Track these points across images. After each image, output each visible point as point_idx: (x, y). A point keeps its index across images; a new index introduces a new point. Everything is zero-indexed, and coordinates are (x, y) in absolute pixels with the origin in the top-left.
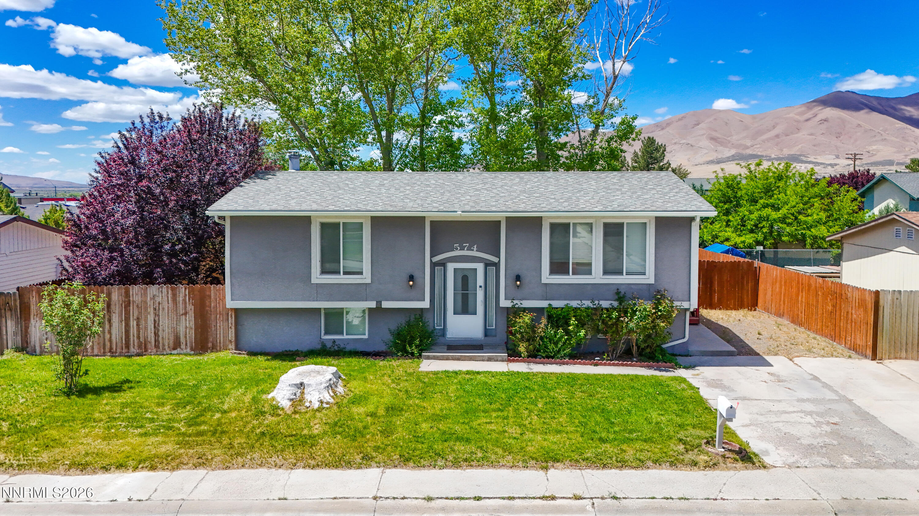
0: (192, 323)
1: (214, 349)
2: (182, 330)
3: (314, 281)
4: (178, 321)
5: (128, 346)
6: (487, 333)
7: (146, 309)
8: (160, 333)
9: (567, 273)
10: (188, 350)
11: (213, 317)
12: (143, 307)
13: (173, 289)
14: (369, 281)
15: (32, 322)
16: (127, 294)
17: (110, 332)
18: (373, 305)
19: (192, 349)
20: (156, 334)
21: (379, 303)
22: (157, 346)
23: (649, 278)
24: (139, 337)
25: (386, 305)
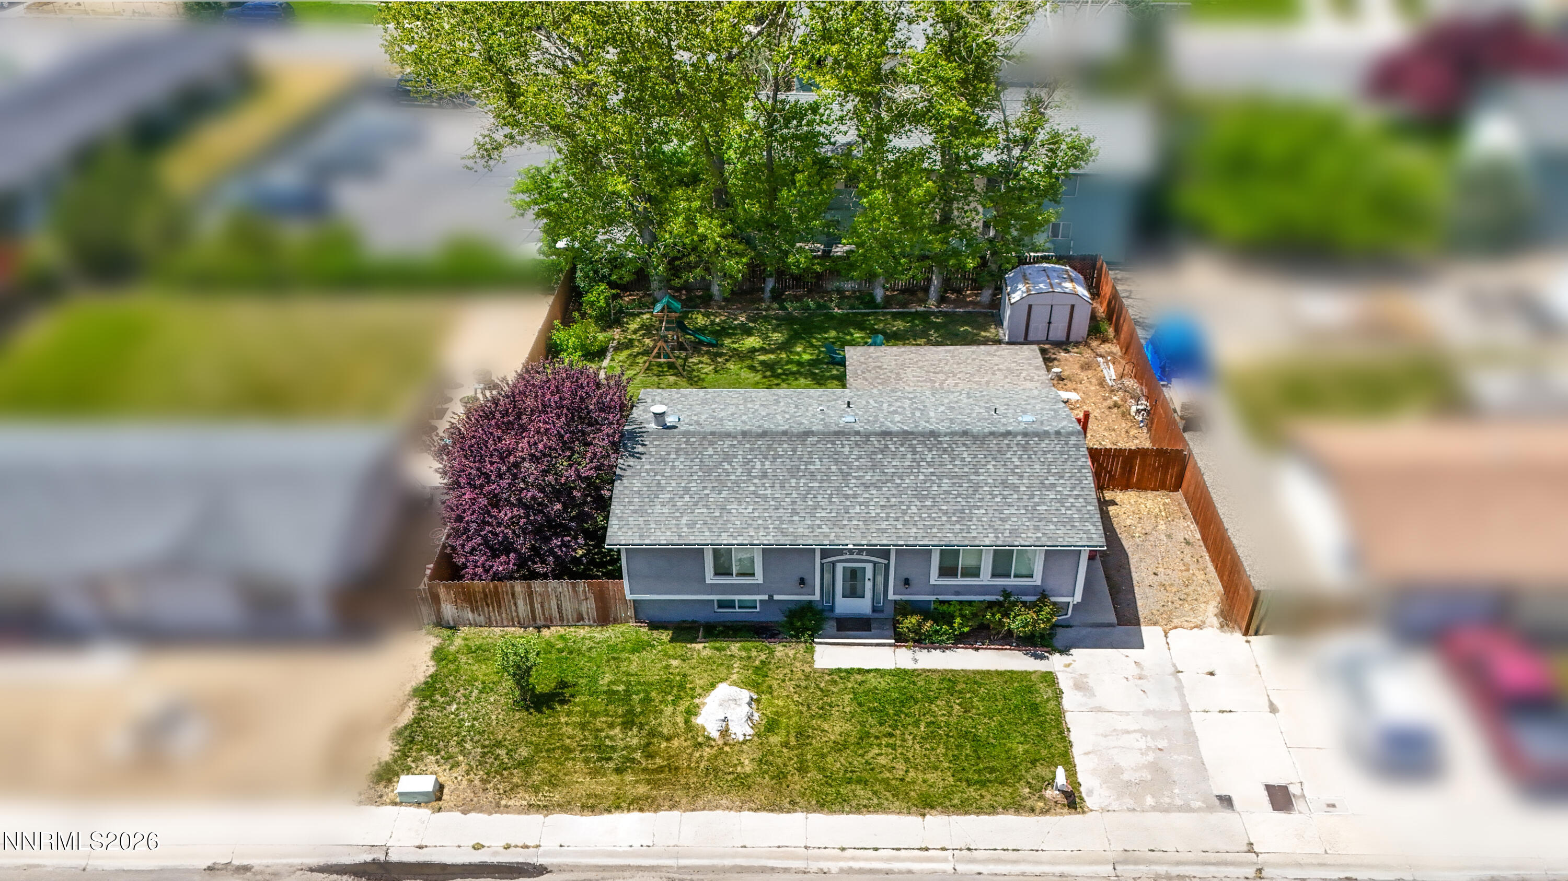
0: (593, 605)
1: (616, 621)
2: (584, 610)
3: (708, 581)
4: (580, 604)
5: (534, 619)
6: (874, 610)
7: (548, 596)
8: (564, 612)
9: (956, 576)
10: (592, 622)
11: (612, 601)
12: (545, 596)
13: (573, 585)
14: (761, 581)
15: (443, 605)
16: (529, 587)
17: (516, 611)
18: (766, 597)
19: (595, 622)
20: (560, 612)
21: (771, 597)
22: (562, 619)
23: (1037, 580)
24: (544, 614)
25: (776, 597)
